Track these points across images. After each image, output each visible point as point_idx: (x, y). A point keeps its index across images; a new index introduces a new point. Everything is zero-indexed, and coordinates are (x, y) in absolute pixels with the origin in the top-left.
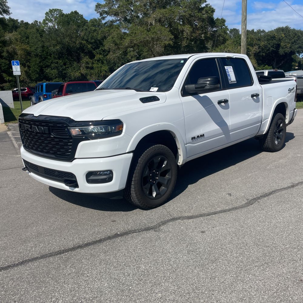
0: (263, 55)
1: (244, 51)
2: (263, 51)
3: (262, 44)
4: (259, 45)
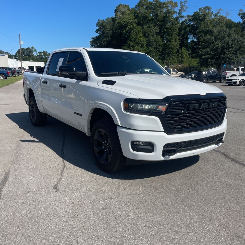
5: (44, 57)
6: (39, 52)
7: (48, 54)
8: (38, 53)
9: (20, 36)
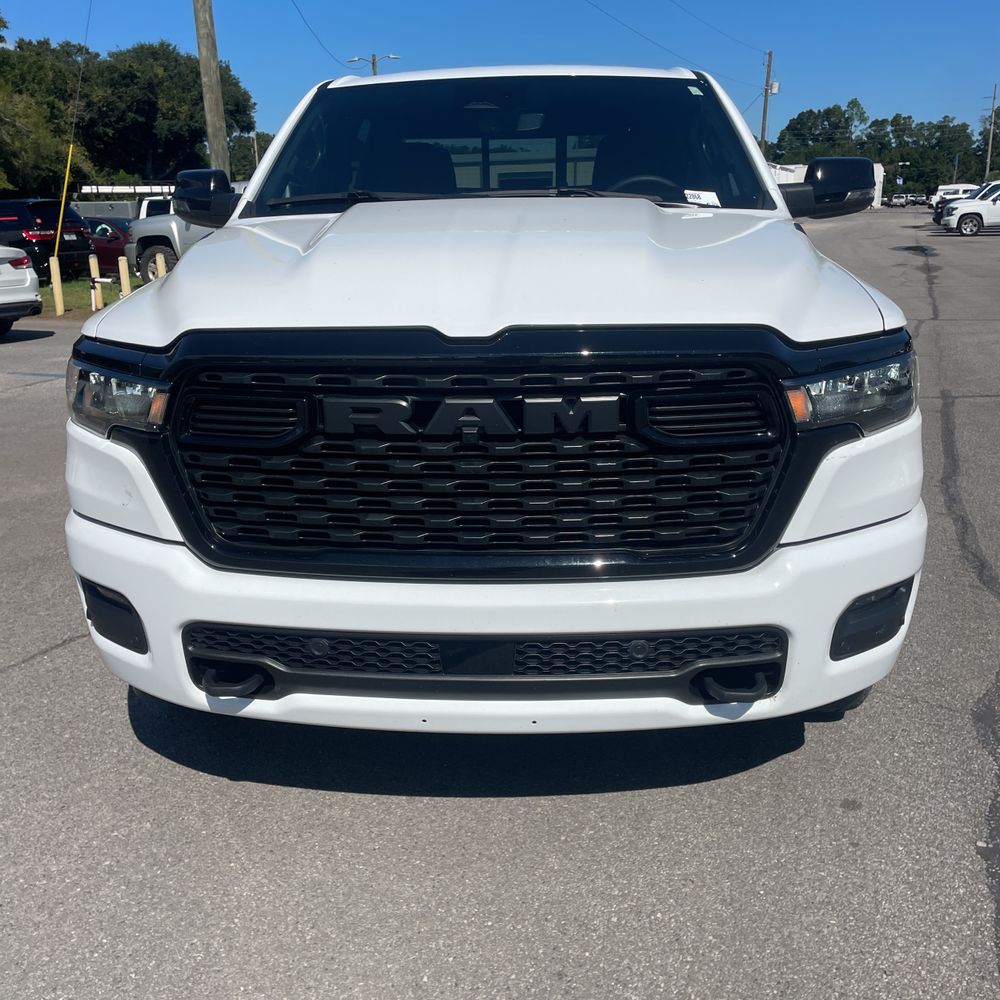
0: (106, 134)
1: (217, 105)
2: (106, 120)
3: (99, 94)
4: (86, 96)
5: (893, 141)
6: (877, 121)
7: (913, 126)
8: (870, 127)
9: (770, 62)
